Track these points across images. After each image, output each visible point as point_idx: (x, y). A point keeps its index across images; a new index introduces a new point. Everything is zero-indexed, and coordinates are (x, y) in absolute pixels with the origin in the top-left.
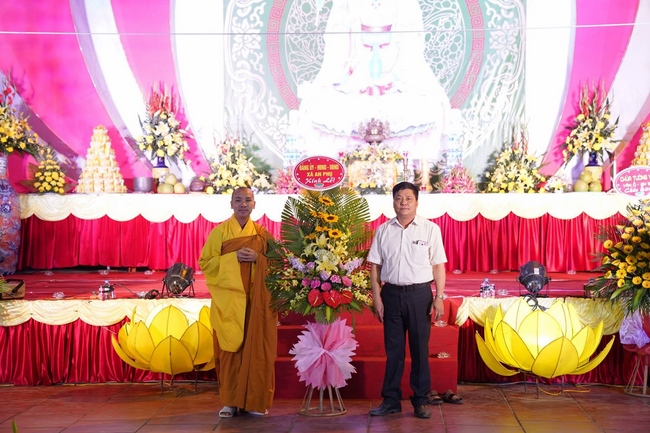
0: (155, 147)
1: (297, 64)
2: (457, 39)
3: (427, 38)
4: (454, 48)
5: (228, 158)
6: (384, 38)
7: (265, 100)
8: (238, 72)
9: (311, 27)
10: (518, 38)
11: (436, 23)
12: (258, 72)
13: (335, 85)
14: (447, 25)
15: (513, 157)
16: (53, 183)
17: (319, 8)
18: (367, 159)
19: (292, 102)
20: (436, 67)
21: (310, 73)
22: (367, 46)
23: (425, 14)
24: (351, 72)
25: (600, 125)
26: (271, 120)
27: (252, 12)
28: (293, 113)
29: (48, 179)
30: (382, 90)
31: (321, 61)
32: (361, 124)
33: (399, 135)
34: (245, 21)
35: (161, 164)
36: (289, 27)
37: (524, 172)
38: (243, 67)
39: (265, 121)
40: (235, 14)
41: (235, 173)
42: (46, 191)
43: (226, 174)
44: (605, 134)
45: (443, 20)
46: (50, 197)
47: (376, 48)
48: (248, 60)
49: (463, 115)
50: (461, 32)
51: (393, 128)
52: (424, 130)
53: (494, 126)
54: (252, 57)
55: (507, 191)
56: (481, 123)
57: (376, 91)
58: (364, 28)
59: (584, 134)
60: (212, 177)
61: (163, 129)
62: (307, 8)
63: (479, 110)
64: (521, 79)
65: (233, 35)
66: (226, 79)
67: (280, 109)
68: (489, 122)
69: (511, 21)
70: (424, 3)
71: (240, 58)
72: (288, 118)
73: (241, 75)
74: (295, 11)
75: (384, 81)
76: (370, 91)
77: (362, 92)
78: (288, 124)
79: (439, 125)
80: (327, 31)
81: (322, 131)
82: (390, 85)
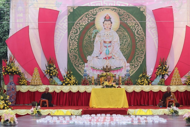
0: (50, 73)
1: (87, 51)
2: (128, 45)
3: (121, 45)
4: (128, 47)
5: (68, 76)
6: (109, 45)
7: (78, 60)
8: (71, 53)
9: (91, 42)
10: (144, 45)
11: (123, 41)
12: (76, 53)
13: (97, 56)
14: (126, 41)
15: (143, 76)
17: (93, 37)
18: (105, 76)
19: (86, 61)
20: (123, 52)
21: (90, 53)
22: (105, 47)
23: (120, 39)
24: (101, 53)
25: (164, 68)
26: (80, 65)
27: (75, 38)
29: (23, 81)
30: (109, 58)
31: (93, 50)
33: (114, 70)
34: (73, 40)
35: (51, 77)
36: (85, 42)
37: (145, 80)
39: (78, 66)
40: (71, 38)
41: (70, 79)
42: (22, 85)
43: (68, 80)
44: (165, 70)
45: (124, 40)
47: (107, 47)
48: (74, 50)
49: (130, 65)
50: (129, 43)
51: (112, 68)
54: (75, 49)
56: (135, 67)
57: (107, 58)
58: (105, 42)
59: (160, 70)
60: (64, 81)
61: (52, 68)
62: (89, 37)
63: (134, 63)
64: (145, 56)
65: (70, 44)
66: (68, 55)
67: (82, 63)
68: (137, 67)
69: (142, 41)
70: (120, 36)
71: (72, 49)
72: (84, 65)
73: (72, 54)
74: (86, 37)
75: (109, 56)
76: (106, 58)
77: (104, 58)
78: (84, 67)
79: (124, 67)
80: (95, 43)
81: (93, 69)
82: (111, 57)
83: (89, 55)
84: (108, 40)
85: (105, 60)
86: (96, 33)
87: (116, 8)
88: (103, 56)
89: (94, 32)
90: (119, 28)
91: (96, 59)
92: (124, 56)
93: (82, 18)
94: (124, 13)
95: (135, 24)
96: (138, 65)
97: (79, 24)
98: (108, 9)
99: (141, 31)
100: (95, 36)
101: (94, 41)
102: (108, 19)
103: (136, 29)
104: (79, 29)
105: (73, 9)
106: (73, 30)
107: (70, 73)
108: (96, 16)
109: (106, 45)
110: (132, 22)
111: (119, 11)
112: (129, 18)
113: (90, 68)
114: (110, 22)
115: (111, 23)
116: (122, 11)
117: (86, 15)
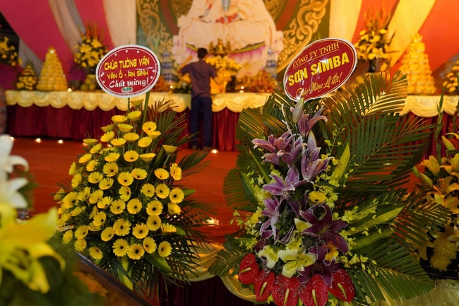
1: (177, 3)
7: (159, 30)
8: (144, 11)
12: (155, 11)
13: (201, 17)
16: (27, 83)
19: (174, 30)
21: (185, 9)
24: (210, 7)
26: (162, 42)
28: (175, 38)
29: (25, 81)
30: (231, 19)
32: (211, 43)
33: (241, 51)
38: (146, 8)
42: (22, 89)
44: (380, 45)
46: (23, 93)
49: (285, 36)
51: (237, 46)
57: (226, 20)
63: (296, 31)
64: (328, 7)
66: (138, 16)
67: (167, 35)
68: (303, 41)
71: (145, 2)
72: (172, 41)
73: (145, 14)
75: (231, 13)
76: (221, 20)
77: (217, 21)
78: (172, 45)
79: (267, 43)
81: (192, 50)
82: (235, 15)
85: (220, 24)
91: (198, 24)
92: (270, 11)
96: (305, 36)
113: (185, 49)
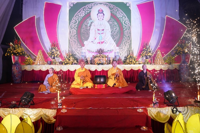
1: (84, 37)
2: (118, 32)
4: (117, 34)
5: (68, 57)
6: (102, 32)
7: (77, 45)
9: (87, 30)
10: (130, 33)
11: (113, 29)
12: (76, 39)
13: (92, 41)
14: (115, 30)
15: (131, 57)
16: (30, 62)
17: (89, 26)
18: (99, 57)
19: (83, 45)
20: (113, 38)
21: (87, 39)
22: (99, 33)
23: (111, 27)
24: (95, 39)
25: (149, 50)
26: (78, 49)
27: (74, 27)
28: (83, 48)
29: (29, 62)
30: (102, 43)
31: (89, 37)
34: (73, 29)
35: (54, 58)
36: (82, 30)
37: (133, 60)
38: (72, 38)
39: (77, 49)
40: (71, 27)
41: (69, 60)
42: (28, 64)
43: (67, 60)
44: (150, 52)
45: (114, 29)
46: (29, 66)
47: (101, 34)
48: (73, 36)
49: (119, 48)
50: (118, 31)
52: (111, 51)
53: (125, 51)
54: (74, 36)
55: (130, 64)
56: (123, 50)
57: (101, 43)
58: (98, 30)
59: (146, 52)
60: (64, 61)
61: (54, 50)
62: (86, 26)
63: (122, 47)
65: (70, 31)
66: (69, 41)
67: (80, 47)
69: (128, 29)
70: (111, 25)
71: (72, 36)
73: (72, 40)
74: (84, 26)
75: (102, 41)
76: (99, 43)
77: (98, 43)
78: (82, 50)
79: (114, 50)
80: (90, 30)
81: (89, 51)
82: (104, 42)
83: (86, 40)
84: (101, 29)
85: (99, 44)
86: (91, 23)
87: (108, 3)
88: (97, 41)
89: (90, 22)
90: (110, 19)
92: (115, 41)
93: (80, 11)
94: (114, 7)
95: (123, 16)
96: (125, 49)
97: (78, 16)
98: (101, 4)
99: (127, 22)
100: (91, 25)
101: (89, 29)
102: (101, 12)
103: (123, 20)
104: (78, 19)
105: (73, 4)
106: (73, 21)
107: (69, 55)
108: (91, 10)
109: (99, 32)
110: (120, 15)
111: (110, 5)
112: (118, 11)
113: (87, 51)
114: (102, 14)
115: (104, 15)
116: (112, 6)
117: (83, 9)
